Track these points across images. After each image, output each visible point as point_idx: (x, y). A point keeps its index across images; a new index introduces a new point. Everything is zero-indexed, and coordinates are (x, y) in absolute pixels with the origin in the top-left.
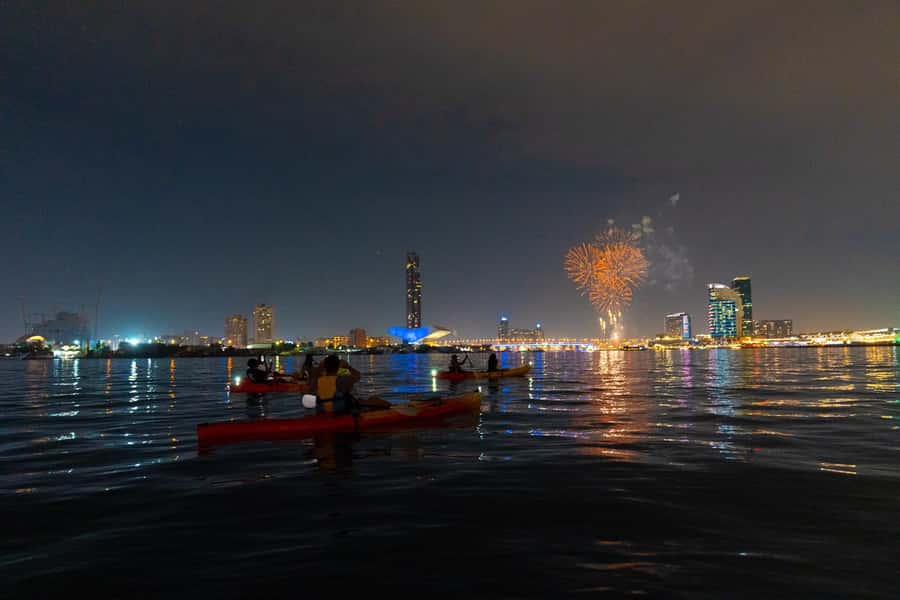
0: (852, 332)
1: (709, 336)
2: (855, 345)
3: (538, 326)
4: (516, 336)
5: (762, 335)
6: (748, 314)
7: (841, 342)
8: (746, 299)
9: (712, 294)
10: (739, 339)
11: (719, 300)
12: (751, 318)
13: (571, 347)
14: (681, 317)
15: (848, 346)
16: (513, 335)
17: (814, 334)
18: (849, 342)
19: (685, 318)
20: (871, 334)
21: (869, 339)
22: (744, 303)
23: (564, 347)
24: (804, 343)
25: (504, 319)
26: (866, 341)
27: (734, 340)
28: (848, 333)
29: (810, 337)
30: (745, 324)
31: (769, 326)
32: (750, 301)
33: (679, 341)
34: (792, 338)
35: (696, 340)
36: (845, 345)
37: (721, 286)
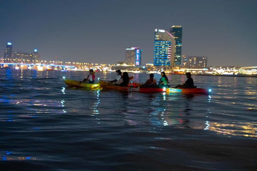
0: (240, 68)
1: (152, 65)
2: (240, 76)
3: (36, 51)
4: (18, 57)
5: (188, 66)
6: (179, 51)
7: (232, 73)
8: (178, 41)
9: (157, 36)
10: (171, 68)
11: (160, 40)
12: (180, 54)
13: (58, 67)
14: (135, 51)
15: (236, 76)
16: (16, 56)
17: (218, 67)
18: (236, 74)
19: (138, 51)
20: (250, 69)
21: (249, 73)
22: (177, 43)
23: (53, 67)
24: (211, 73)
25: (9, 44)
26: (247, 73)
27: (168, 68)
28: (237, 68)
29: (214, 70)
30: (176, 58)
31: (193, 60)
32: (180, 42)
33: (133, 67)
34: (204, 69)
35: (144, 67)
36: (234, 76)
37: (163, 31)
